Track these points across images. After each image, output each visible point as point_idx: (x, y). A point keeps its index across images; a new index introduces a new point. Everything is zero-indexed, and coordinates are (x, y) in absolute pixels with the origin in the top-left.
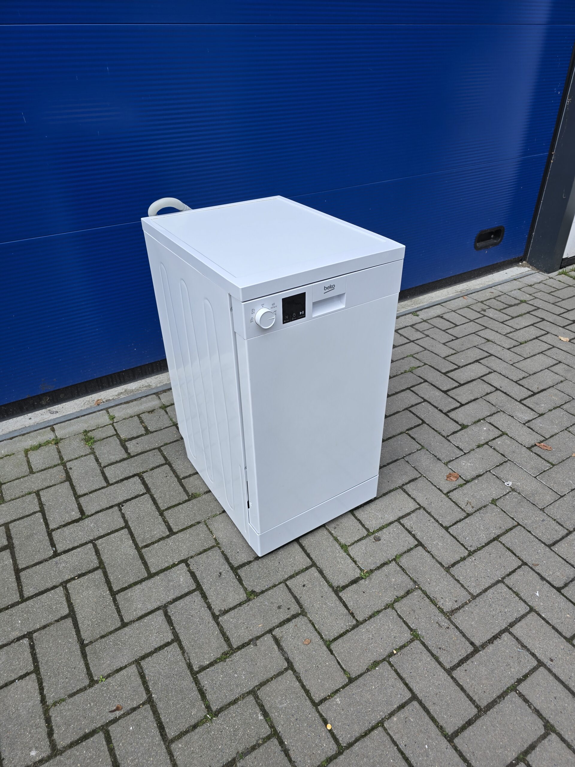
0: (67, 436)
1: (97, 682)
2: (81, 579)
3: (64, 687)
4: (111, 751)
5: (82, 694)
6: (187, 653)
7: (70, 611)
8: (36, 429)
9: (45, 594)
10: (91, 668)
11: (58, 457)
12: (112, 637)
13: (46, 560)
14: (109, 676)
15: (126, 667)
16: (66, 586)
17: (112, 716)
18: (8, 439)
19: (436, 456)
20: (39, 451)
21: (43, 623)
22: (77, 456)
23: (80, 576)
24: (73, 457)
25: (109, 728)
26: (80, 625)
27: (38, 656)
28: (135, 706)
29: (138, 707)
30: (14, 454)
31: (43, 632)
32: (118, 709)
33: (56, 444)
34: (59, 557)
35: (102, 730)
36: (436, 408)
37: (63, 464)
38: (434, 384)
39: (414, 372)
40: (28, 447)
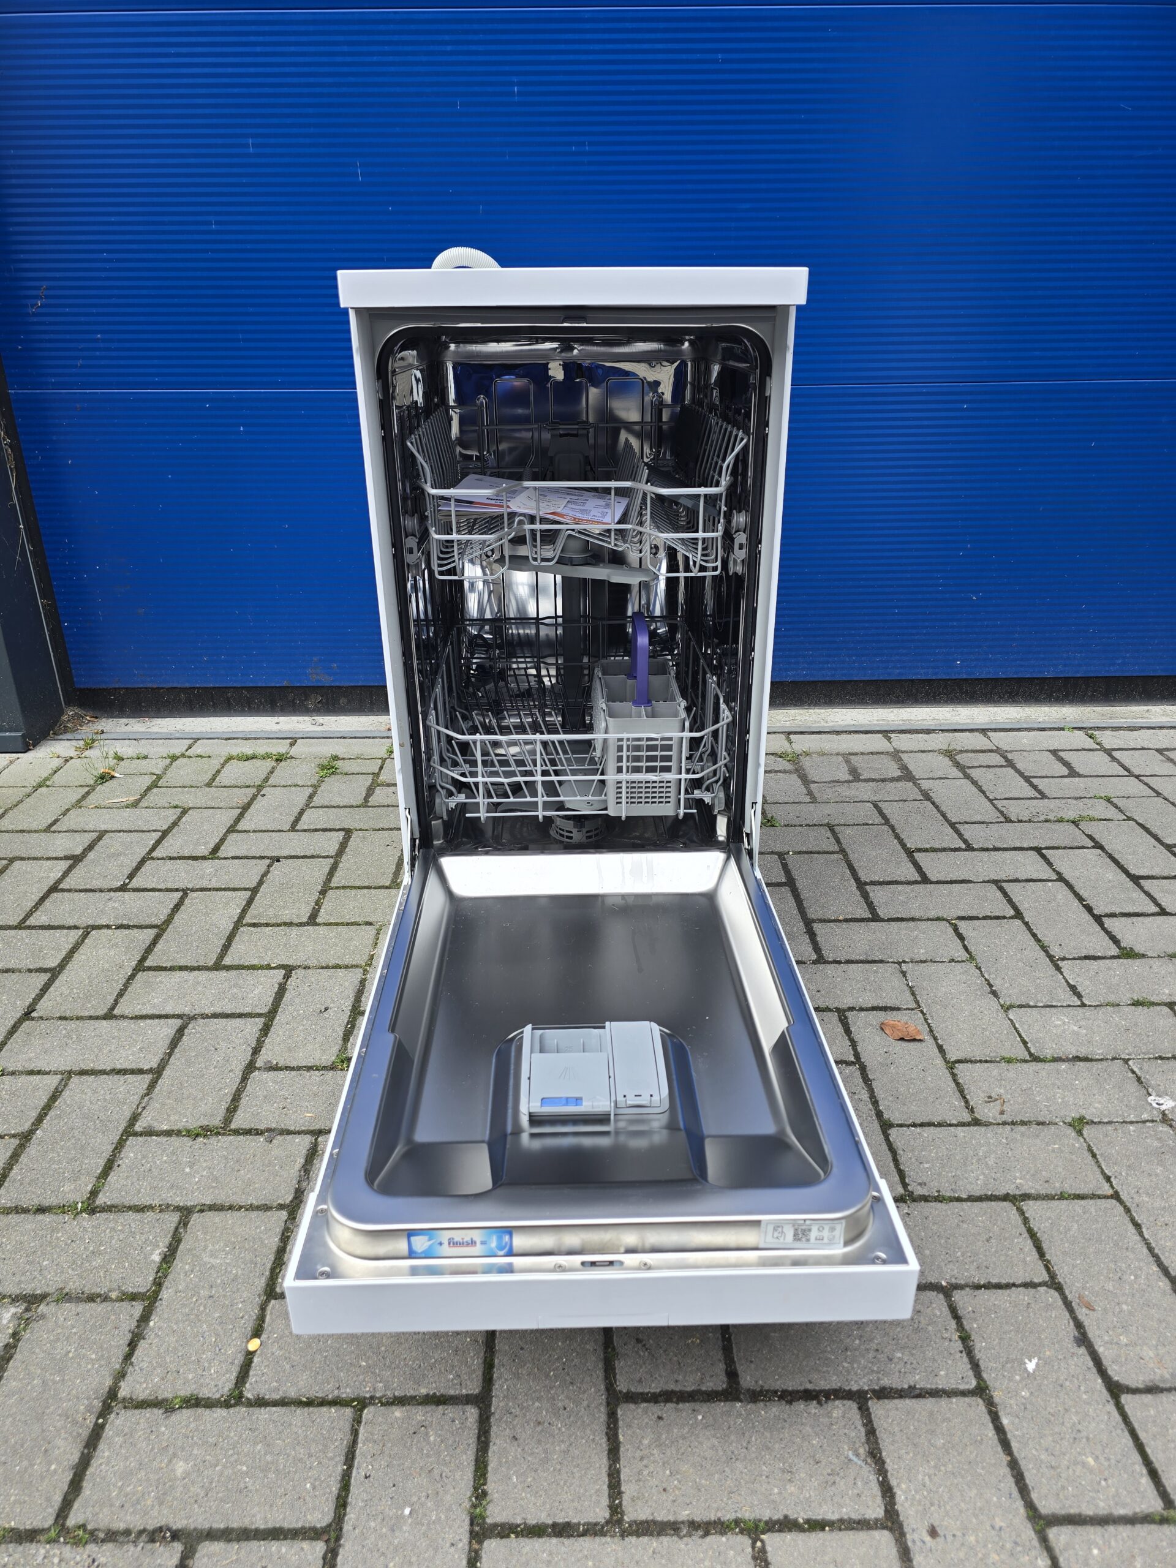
0: (303, 756)
2: (118, 931)
6: (150, 1099)
7: (59, 965)
8: (270, 736)
9: (52, 931)
11: (263, 777)
12: (73, 1025)
13: (101, 891)
14: (13, 1073)
15: (47, 1073)
16: (88, 933)
18: (222, 739)
19: (991, 986)
20: (247, 762)
21: (10, 966)
22: (289, 783)
23: (120, 927)
24: (283, 783)
26: (51, 989)
30: (211, 757)
33: (278, 760)
34: (120, 893)
36: (1081, 899)
37: (260, 788)
38: (1116, 857)
39: (1082, 825)
40: (235, 754)
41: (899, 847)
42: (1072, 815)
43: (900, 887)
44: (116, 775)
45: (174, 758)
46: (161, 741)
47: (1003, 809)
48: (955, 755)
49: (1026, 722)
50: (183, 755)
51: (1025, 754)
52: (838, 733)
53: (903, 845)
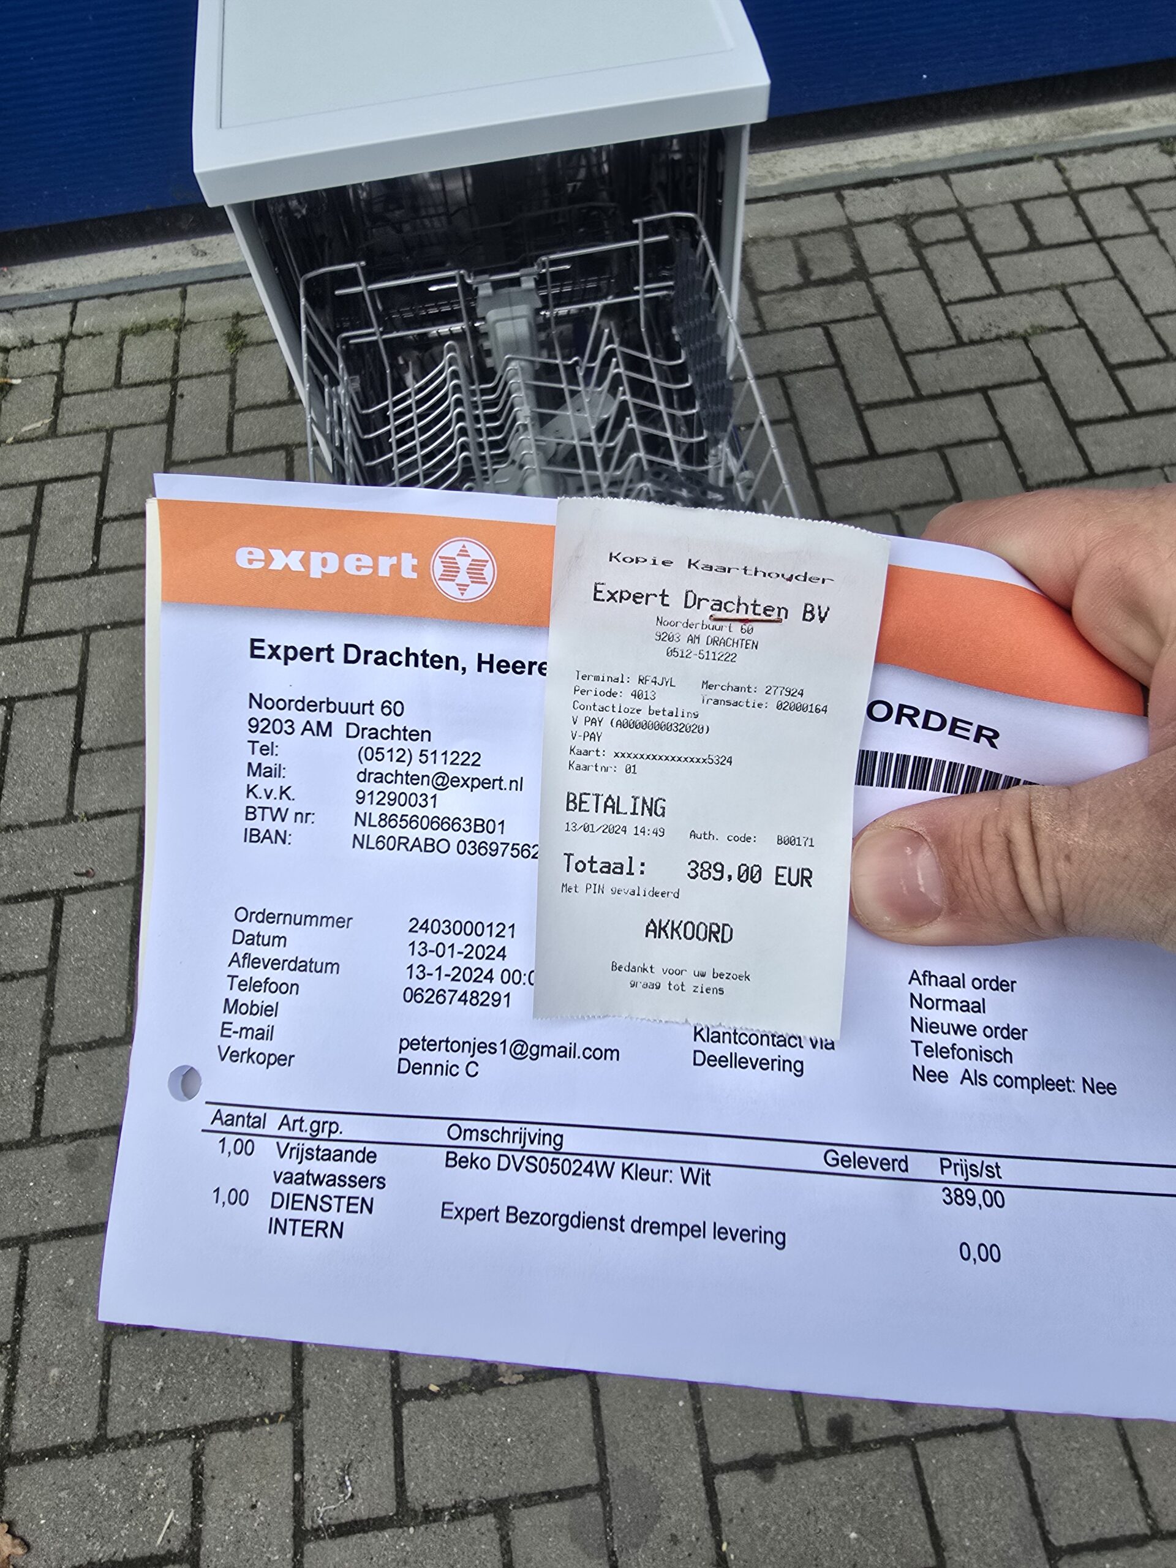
0: (202, 319)
1: (76, 819)
2: (115, 632)
3: (29, 808)
4: (56, 932)
5: (48, 829)
7: (79, 682)
8: (156, 285)
9: (53, 640)
10: (76, 794)
11: (170, 362)
13: (76, 576)
14: (96, 816)
15: (125, 812)
16: (89, 638)
17: (76, 882)
18: (103, 297)
20: (145, 339)
21: (35, 690)
22: (202, 371)
23: (116, 625)
24: (195, 371)
25: (66, 898)
26: (86, 714)
27: (11, 742)
28: (113, 880)
29: (117, 884)
30: (101, 334)
31: (30, 704)
32: (87, 874)
33: (178, 331)
34: (96, 578)
35: (54, 896)
36: (1017, 463)
37: (174, 382)
38: (1059, 392)
39: (1033, 341)
40: (127, 325)
41: (848, 403)
42: (1022, 324)
43: (848, 469)
44: (14, 381)
45: (63, 342)
46: (37, 311)
47: (956, 322)
48: (912, 223)
49: (993, 151)
50: (72, 336)
51: (987, 211)
52: (786, 196)
53: (853, 398)
